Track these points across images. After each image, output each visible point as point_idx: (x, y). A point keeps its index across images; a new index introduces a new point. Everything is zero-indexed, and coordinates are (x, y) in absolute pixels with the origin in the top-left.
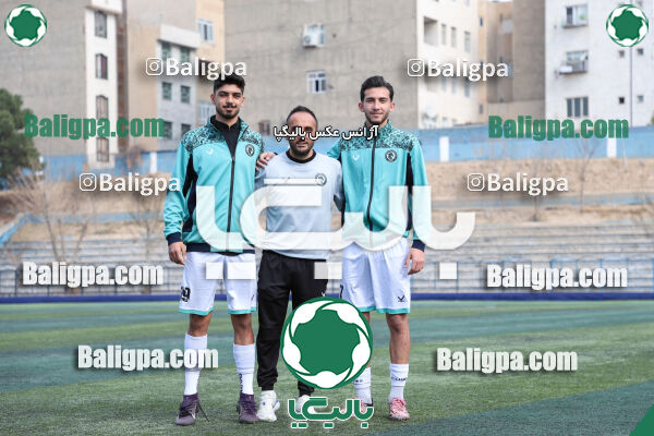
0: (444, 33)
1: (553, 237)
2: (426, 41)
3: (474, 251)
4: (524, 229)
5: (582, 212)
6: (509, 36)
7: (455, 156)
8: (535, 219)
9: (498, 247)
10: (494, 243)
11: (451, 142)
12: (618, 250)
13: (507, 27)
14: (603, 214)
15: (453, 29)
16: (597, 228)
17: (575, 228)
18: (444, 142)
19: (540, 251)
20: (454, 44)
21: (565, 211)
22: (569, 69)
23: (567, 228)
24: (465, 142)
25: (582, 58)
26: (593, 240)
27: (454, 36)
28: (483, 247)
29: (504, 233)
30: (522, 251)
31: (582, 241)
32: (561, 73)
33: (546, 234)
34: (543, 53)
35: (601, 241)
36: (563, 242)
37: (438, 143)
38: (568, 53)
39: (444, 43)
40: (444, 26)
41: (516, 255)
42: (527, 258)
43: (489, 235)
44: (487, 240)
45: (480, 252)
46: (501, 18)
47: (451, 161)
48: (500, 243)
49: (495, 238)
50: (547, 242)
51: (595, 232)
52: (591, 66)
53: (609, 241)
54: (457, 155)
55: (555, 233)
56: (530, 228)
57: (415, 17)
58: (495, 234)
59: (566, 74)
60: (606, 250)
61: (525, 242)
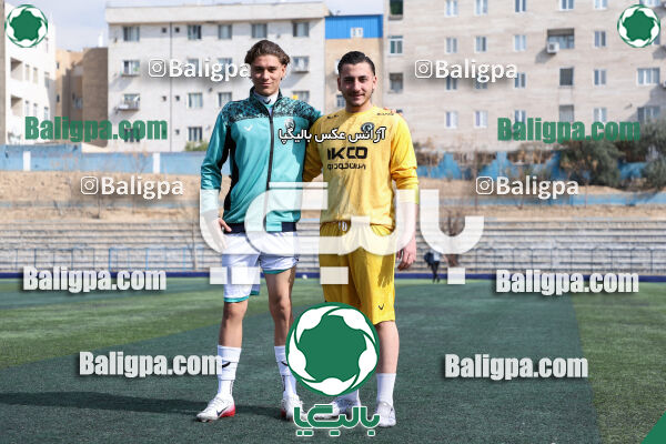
0: (28, 72)
1: (112, 231)
2: (12, 76)
3: (50, 240)
4: (90, 224)
5: (133, 213)
6: (80, 78)
7: (35, 167)
8: (97, 217)
9: (69, 238)
10: (66, 235)
11: (32, 156)
12: (159, 240)
13: (79, 71)
14: (148, 215)
15: (35, 69)
16: (145, 225)
17: (129, 225)
18: (27, 156)
19: (101, 241)
20: (35, 81)
21: (122, 212)
22: (126, 107)
23: (122, 224)
24: (45, 157)
25: (136, 99)
26: (141, 234)
27: (35, 75)
28: (56, 238)
29: (73, 228)
30: (87, 241)
31: (134, 234)
32: (120, 110)
33: (105, 228)
34: (106, 93)
35: (147, 234)
36: (119, 234)
37: (22, 156)
38: (126, 95)
39: (28, 78)
40: (27, 66)
41: (82, 244)
42: (92, 246)
43: (61, 228)
44: (60, 232)
45: (54, 241)
46: (73, 65)
47: (32, 170)
48: (70, 234)
49: (67, 231)
50: (106, 234)
51: (144, 228)
52: (142, 106)
53: (153, 234)
54: (36, 166)
55: (113, 228)
56: (95, 224)
57: (3, 57)
58: (68, 227)
59: (124, 110)
60: (151, 240)
61: (90, 234)
